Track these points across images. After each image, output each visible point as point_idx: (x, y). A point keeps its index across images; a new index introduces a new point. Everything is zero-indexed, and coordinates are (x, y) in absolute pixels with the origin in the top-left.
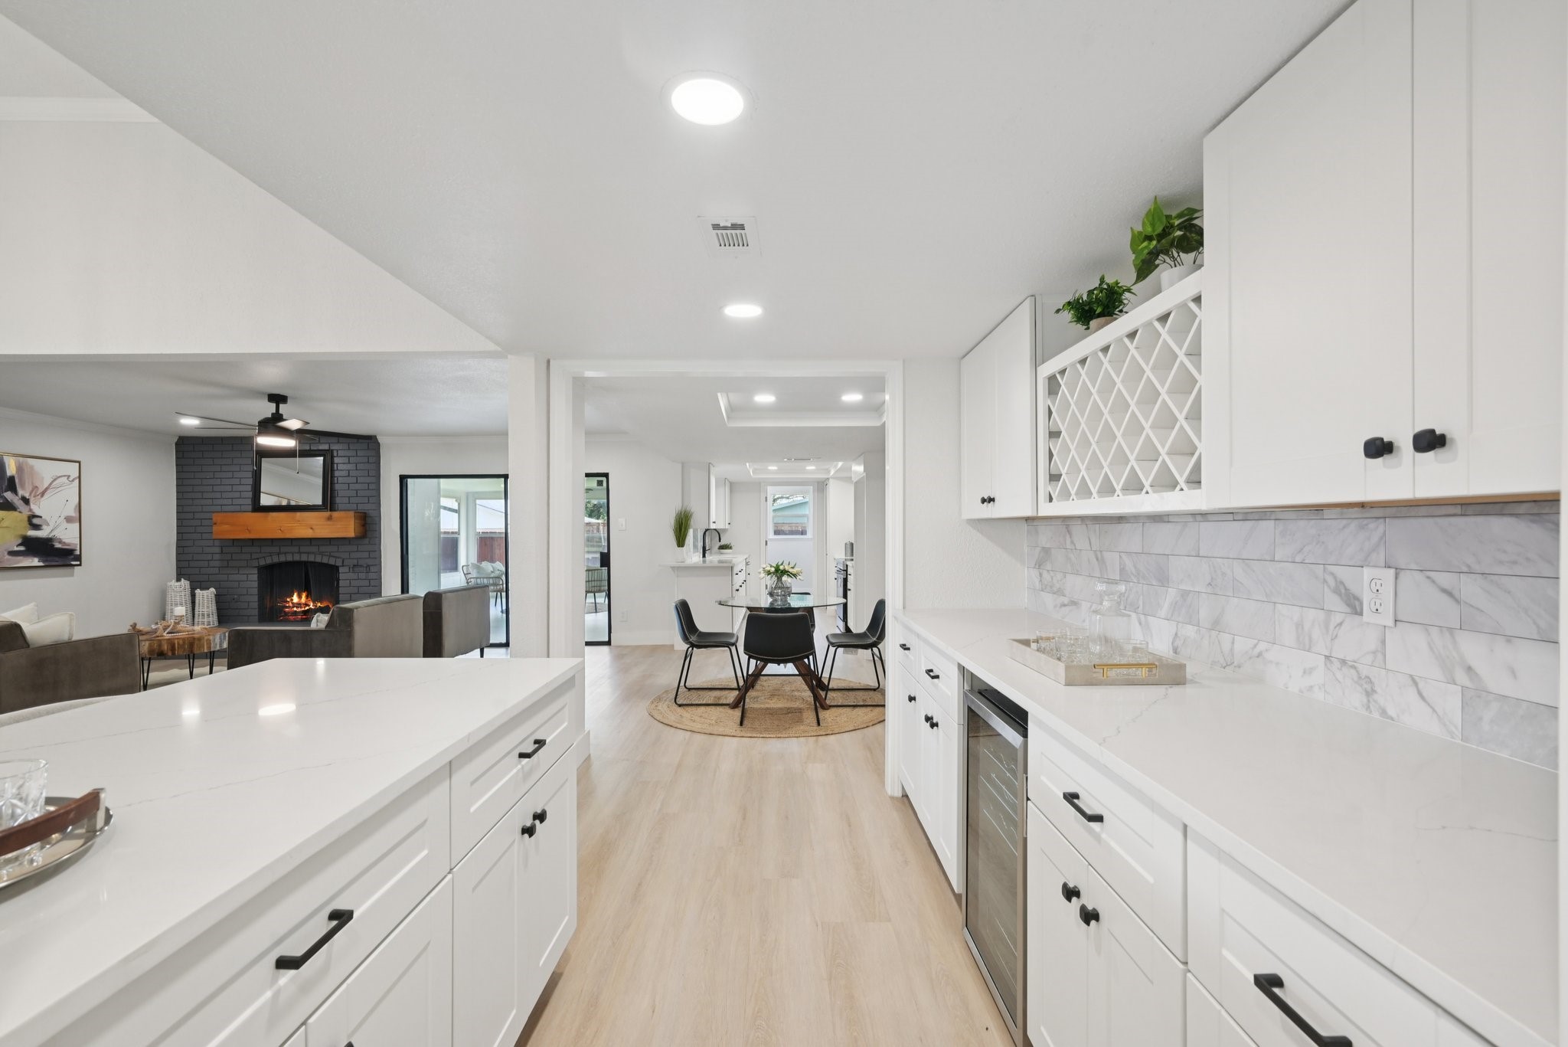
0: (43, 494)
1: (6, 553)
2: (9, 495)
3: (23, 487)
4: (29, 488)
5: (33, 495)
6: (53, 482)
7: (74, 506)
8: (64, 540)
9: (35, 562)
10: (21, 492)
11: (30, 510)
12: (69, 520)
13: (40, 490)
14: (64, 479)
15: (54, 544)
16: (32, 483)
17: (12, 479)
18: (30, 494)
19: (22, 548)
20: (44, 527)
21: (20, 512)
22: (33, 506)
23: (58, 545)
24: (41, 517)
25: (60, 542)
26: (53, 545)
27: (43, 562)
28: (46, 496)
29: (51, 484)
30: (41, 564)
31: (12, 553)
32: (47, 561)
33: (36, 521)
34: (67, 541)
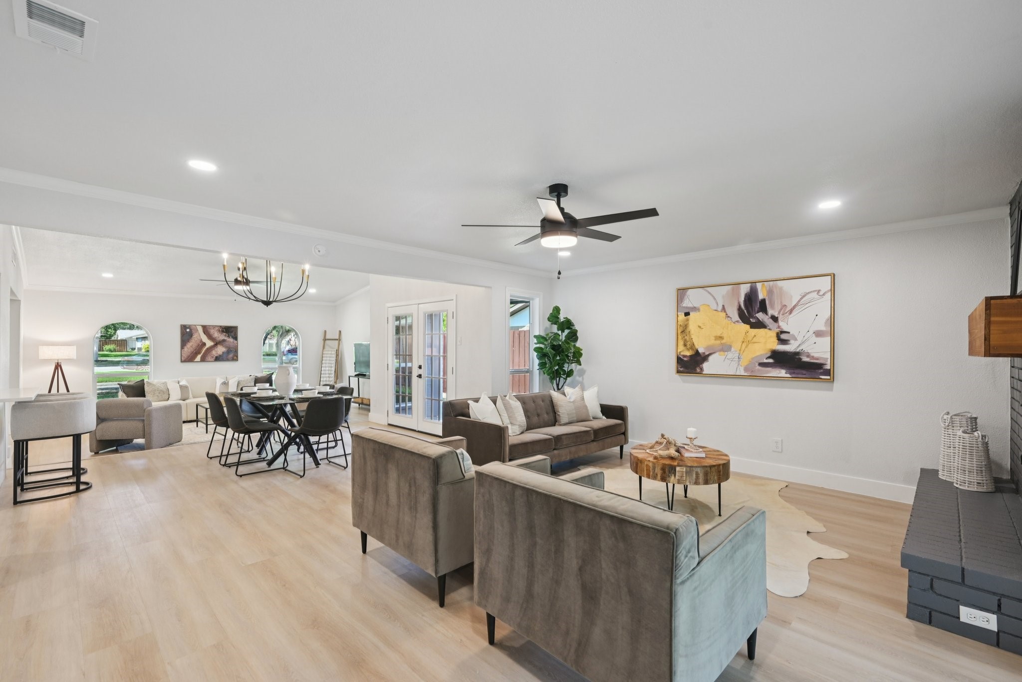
0: (791, 311)
1: (757, 364)
2: (760, 316)
3: (773, 307)
4: (778, 307)
5: (781, 313)
6: (802, 298)
7: (824, 321)
8: (812, 355)
9: (782, 373)
10: (771, 312)
11: (779, 327)
12: (818, 334)
13: (789, 308)
14: (815, 295)
15: (802, 357)
16: (781, 302)
17: (763, 301)
18: (779, 313)
19: (771, 361)
20: (792, 342)
21: (770, 329)
22: (781, 323)
23: (805, 359)
24: (789, 333)
25: (808, 356)
26: (801, 359)
27: (790, 374)
28: (794, 313)
29: (799, 301)
30: (788, 375)
31: (762, 365)
32: (794, 373)
33: (783, 336)
34: (816, 355)
